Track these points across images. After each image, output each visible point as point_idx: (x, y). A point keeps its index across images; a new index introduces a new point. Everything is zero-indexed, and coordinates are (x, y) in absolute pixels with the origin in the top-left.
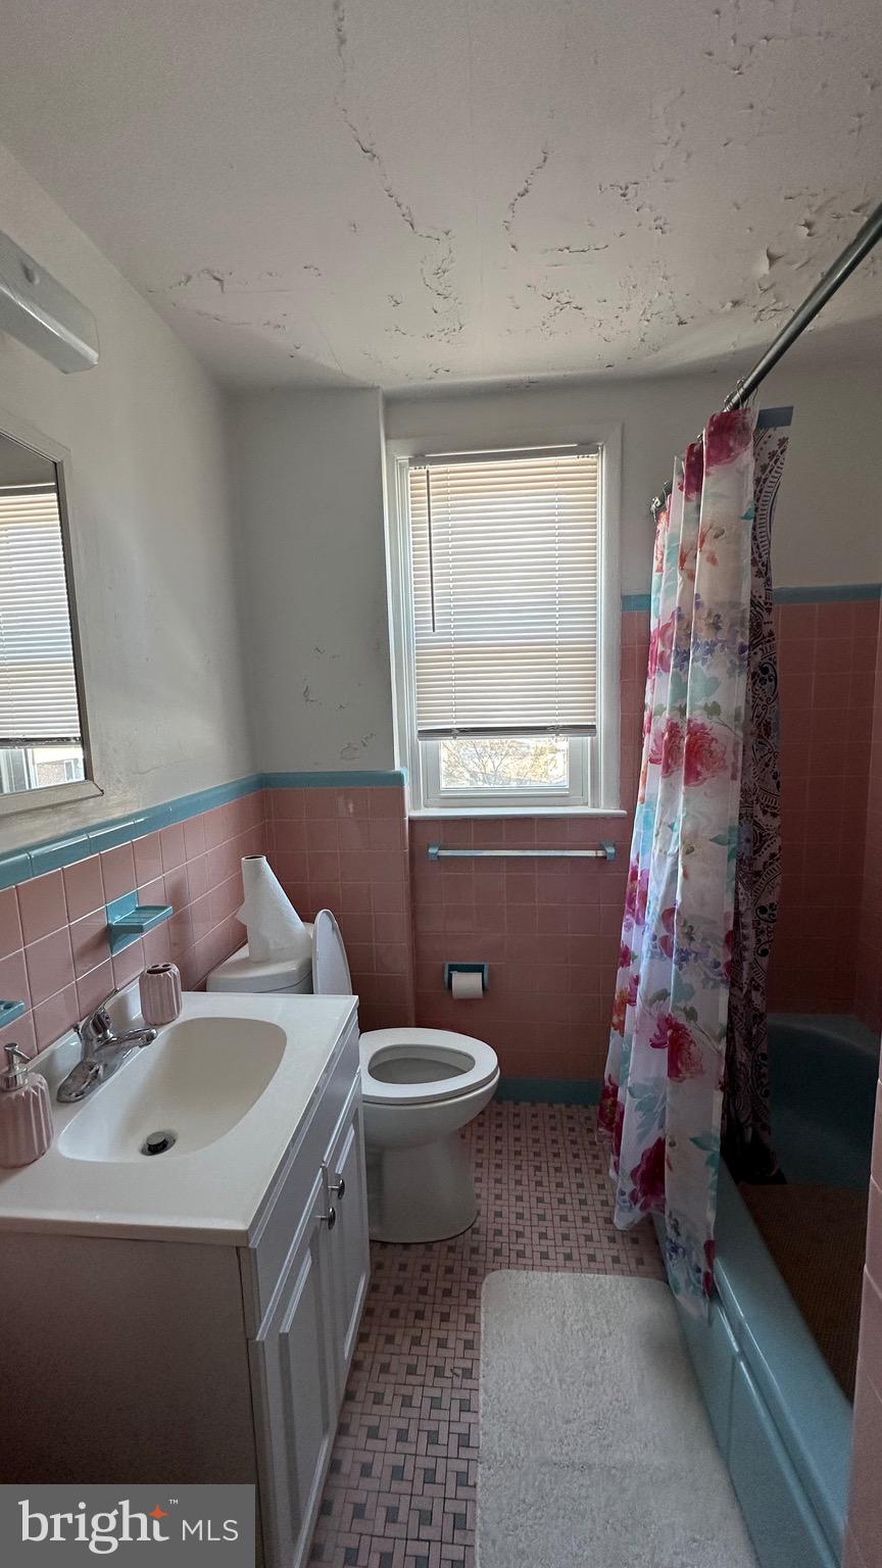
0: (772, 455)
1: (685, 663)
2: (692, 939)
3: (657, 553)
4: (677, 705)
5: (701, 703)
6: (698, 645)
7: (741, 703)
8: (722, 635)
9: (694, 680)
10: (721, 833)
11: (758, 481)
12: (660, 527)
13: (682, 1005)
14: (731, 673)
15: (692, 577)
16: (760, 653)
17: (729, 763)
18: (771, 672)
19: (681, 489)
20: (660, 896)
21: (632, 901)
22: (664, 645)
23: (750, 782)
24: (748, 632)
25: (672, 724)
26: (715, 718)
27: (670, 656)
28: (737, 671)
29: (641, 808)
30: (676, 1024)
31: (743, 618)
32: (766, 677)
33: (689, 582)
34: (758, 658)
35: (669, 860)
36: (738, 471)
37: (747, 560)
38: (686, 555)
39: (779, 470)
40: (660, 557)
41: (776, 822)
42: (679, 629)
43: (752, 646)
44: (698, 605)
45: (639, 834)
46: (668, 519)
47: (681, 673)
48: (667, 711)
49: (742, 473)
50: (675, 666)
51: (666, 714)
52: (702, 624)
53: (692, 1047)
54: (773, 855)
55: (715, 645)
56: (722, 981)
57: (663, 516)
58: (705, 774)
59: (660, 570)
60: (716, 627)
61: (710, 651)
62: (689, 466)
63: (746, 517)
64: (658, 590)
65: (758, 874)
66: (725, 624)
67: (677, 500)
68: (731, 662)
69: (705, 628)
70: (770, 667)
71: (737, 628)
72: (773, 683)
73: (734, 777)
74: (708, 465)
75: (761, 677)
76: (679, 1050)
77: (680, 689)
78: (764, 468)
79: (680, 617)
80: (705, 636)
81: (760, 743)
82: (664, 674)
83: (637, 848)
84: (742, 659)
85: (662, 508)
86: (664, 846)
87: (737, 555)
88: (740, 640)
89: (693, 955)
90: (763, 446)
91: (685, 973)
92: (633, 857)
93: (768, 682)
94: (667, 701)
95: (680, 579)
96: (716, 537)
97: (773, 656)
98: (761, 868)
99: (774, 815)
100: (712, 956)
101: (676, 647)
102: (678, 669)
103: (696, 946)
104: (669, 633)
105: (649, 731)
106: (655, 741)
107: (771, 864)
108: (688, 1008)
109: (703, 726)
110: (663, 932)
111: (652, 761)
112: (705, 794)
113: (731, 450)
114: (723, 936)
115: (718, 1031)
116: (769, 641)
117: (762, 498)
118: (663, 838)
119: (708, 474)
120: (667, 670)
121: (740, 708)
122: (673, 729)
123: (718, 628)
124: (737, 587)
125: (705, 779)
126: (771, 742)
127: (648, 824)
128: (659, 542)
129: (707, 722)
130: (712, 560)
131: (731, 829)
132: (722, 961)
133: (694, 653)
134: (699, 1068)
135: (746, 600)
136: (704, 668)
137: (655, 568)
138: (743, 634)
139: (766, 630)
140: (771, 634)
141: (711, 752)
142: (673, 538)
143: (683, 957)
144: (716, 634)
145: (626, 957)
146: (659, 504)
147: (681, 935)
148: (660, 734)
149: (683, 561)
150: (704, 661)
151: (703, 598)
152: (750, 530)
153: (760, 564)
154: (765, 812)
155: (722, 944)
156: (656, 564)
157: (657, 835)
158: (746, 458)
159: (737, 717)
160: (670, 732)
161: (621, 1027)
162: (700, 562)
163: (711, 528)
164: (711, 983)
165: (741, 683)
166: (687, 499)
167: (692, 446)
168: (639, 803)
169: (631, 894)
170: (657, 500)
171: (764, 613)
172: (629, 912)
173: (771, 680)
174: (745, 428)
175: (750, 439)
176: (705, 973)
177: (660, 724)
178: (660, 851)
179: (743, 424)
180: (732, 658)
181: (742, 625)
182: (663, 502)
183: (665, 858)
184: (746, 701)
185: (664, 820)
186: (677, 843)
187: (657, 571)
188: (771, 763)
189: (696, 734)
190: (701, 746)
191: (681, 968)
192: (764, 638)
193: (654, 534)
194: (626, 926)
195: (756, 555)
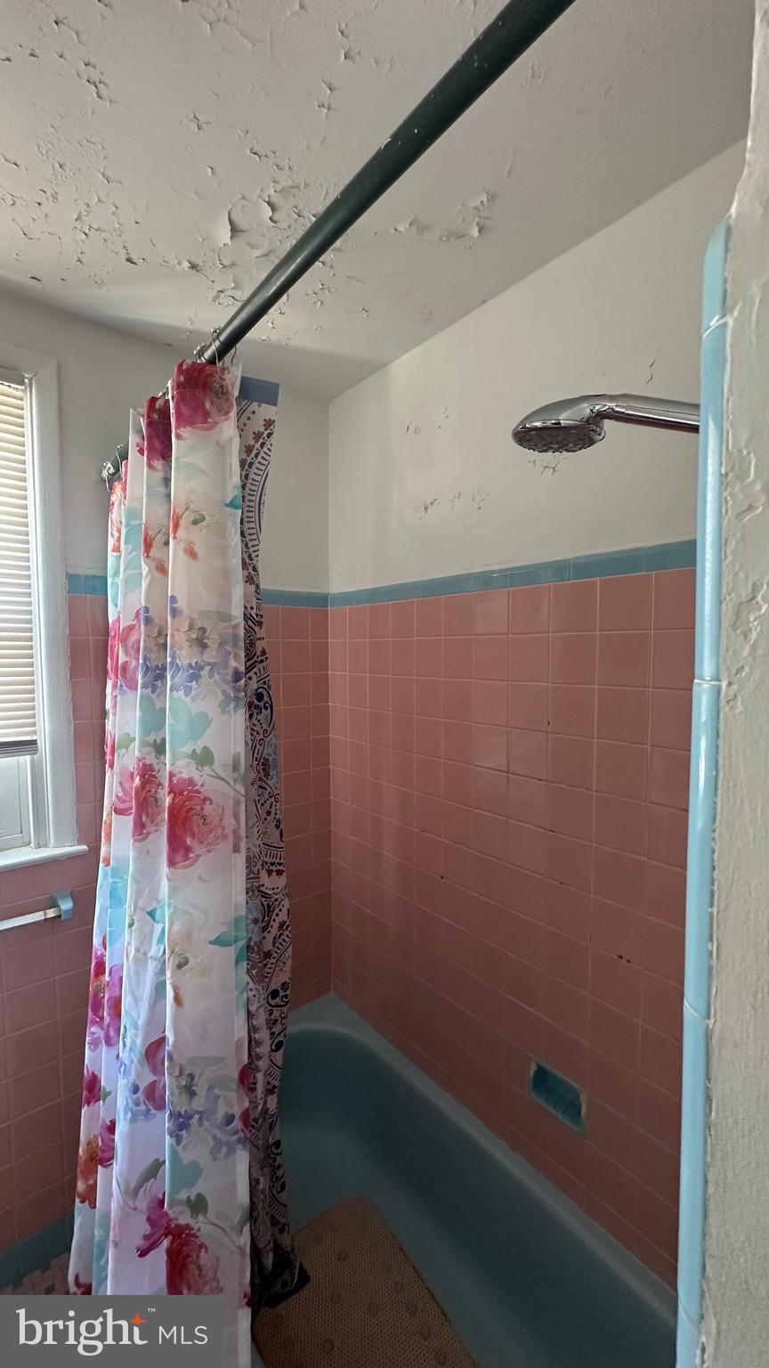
0: (258, 436)
1: (159, 683)
2: (192, 1094)
3: (112, 529)
4: (151, 739)
5: (187, 749)
6: (178, 668)
7: (240, 748)
8: (211, 655)
9: (175, 715)
10: (224, 928)
11: (243, 463)
12: (114, 498)
13: (183, 1196)
14: (223, 707)
15: (162, 569)
16: (254, 677)
17: (229, 831)
18: (266, 698)
19: (141, 452)
20: (140, 1022)
21: (97, 1006)
22: (127, 653)
23: (254, 845)
24: (242, 654)
25: (145, 766)
26: (207, 769)
27: (136, 668)
28: (232, 705)
29: (106, 876)
30: (178, 1226)
31: (236, 636)
32: (261, 704)
33: (158, 575)
34: (254, 685)
35: (151, 967)
36: (218, 443)
37: (236, 562)
38: (152, 540)
39: (266, 457)
40: (116, 534)
41: (281, 881)
42: (148, 636)
43: (249, 669)
44: (175, 612)
45: (103, 909)
46: (124, 490)
47: (154, 696)
48: (137, 742)
49: (222, 447)
50: (145, 686)
51: (136, 750)
52: (181, 638)
53: (203, 1254)
54: (282, 925)
55: (202, 668)
56: (239, 1141)
57: (118, 487)
58: (198, 849)
59: (117, 549)
60: (201, 644)
61: (195, 677)
62: (150, 424)
63: (232, 505)
64: (116, 574)
65: (268, 955)
66: (213, 640)
67: (137, 466)
68: (224, 692)
69: (186, 645)
70: (265, 693)
71: (228, 648)
72: (269, 710)
73: (236, 849)
74: (178, 427)
75: (258, 704)
76: (184, 1266)
77: (154, 718)
78: (249, 449)
79: (148, 621)
80: (185, 655)
81: (261, 787)
82: (129, 692)
83: (102, 929)
84: (236, 690)
85: (116, 475)
86: (142, 944)
87: (223, 551)
88: (233, 664)
89: (197, 1117)
90: (247, 422)
91: (185, 1149)
92: (96, 941)
93: (263, 710)
94: (136, 731)
95: (145, 569)
96: (195, 522)
97: (266, 680)
98: (271, 947)
99: (279, 873)
100: (222, 1111)
101: (145, 660)
102: (149, 691)
103: (198, 1104)
104: (133, 638)
105: (112, 766)
106: (120, 783)
107: (281, 934)
108: (193, 1198)
109: (191, 782)
110: (150, 1078)
111: (118, 811)
112: (200, 877)
113: (207, 414)
114: (236, 1076)
115: (237, 1217)
116: (262, 661)
117: (249, 486)
118: (140, 929)
119: (178, 436)
120: (133, 687)
121: (239, 754)
122: (148, 774)
123: (204, 646)
124: (225, 594)
125: (199, 856)
126: (270, 783)
127: (116, 898)
128: (114, 516)
129: (196, 776)
130: (192, 554)
131: (237, 921)
132: (237, 1111)
133: (172, 678)
134: (215, 1285)
135: (237, 612)
136: (188, 700)
137: (110, 547)
138: (236, 657)
139: (259, 645)
140: (264, 653)
141: (204, 817)
142: (132, 514)
143: (181, 1124)
144: (202, 653)
145: (93, 1090)
146: (112, 471)
147: (177, 1091)
148: (128, 774)
149: (148, 545)
150: (188, 691)
151: (181, 603)
152: (239, 525)
153: (250, 568)
154: (270, 872)
155: (235, 1087)
156: (111, 542)
157: (131, 926)
158: (228, 429)
159: (235, 768)
160: (143, 776)
161: (90, 1197)
162: (174, 554)
163: (187, 509)
164: (224, 1150)
165: (239, 719)
166: (150, 466)
167: (154, 400)
168: (101, 865)
169: (96, 995)
170: (109, 465)
171: (256, 629)
172: (94, 1023)
173: (266, 708)
174: (223, 393)
175: (231, 406)
176: (214, 1137)
177: (127, 760)
178: (137, 950)
179: (222, 387)
180: (225, 687)
181: (235, 645)
182: (117, 470)
183: (145, 963)
184: (246, 741)
185: (140, 903)
186: (160, 940)
187: (113, 551)
188: (273, 810)
189: (181, 793)
190: (191, 809)
191: (178, 1140)
192: (258, 657)
193: (107, 507)
194: (90, 1044)
195: (246, 556)
